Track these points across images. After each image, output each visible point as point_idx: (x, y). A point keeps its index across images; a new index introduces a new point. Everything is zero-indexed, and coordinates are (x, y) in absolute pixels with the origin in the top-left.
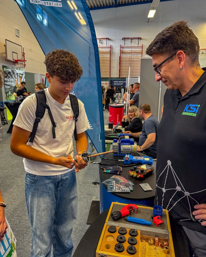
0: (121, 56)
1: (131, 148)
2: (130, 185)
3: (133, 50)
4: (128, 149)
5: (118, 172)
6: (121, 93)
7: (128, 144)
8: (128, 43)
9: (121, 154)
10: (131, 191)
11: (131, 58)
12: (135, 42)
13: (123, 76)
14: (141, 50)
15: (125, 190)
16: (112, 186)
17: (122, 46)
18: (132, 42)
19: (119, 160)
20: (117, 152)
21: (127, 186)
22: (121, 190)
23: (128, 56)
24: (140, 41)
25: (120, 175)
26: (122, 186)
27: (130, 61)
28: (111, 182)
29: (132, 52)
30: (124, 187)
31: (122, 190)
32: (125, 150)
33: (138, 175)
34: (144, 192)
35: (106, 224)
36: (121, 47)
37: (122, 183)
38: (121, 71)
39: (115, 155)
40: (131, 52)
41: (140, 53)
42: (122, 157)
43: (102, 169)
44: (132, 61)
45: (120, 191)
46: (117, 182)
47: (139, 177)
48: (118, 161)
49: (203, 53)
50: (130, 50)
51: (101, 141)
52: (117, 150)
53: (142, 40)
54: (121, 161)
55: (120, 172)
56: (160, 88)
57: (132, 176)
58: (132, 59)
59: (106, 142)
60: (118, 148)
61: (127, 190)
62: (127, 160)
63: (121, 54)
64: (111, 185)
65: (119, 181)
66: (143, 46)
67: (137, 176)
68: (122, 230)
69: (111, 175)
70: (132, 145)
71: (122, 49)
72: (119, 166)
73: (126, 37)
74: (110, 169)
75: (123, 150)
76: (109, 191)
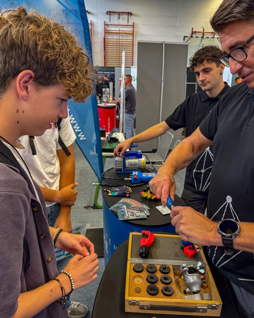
0: (106, 37)
1: (138, 163)
2: (144, 209)
3: (121, 29)
4: (135, 164)
5: (127, 194)
6: (109, 87)
7: (134, 157)
8: (114, 19)
9: (127, 171)
10: (148, 216)
11: (118, 40)
12: (123, 19)
13: (109, 65)
14: (132, 29)
15: (140, 216)
16: (123, 212)
17: (107, 23)
18: (119, 18)
19: (126, 179)
20: (121, 169)
21: (141, 210)
22: (135, 216)
23: (116, 37)
24: (130, 17)
25: (129, 197)
26: (135, 212)
27: (118, 45)
28: (121, 208)
29: (120, 32)
30: (139, 212)
31: (137, 216)
32: (131, 165)
33: (153, 196)
34: (162, 216)
35: (129, 262)
36: (105, 25)
37: (135, 207)
38: (106, 57)
39: (119, 172)
40: (118, 32)
41: (131, 34)
42: (128, 174)
43: (105, 192)
44: (120, 45)
45: (134, 218)
46: (128, 206)
47: (154, 198)
48: (124, 179)
49: (208, 38)
50: (118, 29)
51: (97, 154)
52: (121, 166)
53: (132, 17)
54: (127, 180)
55: (130, 193)
56: (163, 83)
57: (146, 198)
58: (120, 42)
59: (104, 155)
60: (122, 163)
61: (143, 215)
62: (135, 178)
63: (106, 34)
64: (121, 212)
65: (130, 205)
66: (134, 25)
67: (151, 197)
68: (151, 268)
69: (119, 198)
70: (140, 159)
71: (106, 27)
72: (126, 186)
73: (111, 11)
74: (117, 191)
75: (129, 166)
76: (121, 219)
